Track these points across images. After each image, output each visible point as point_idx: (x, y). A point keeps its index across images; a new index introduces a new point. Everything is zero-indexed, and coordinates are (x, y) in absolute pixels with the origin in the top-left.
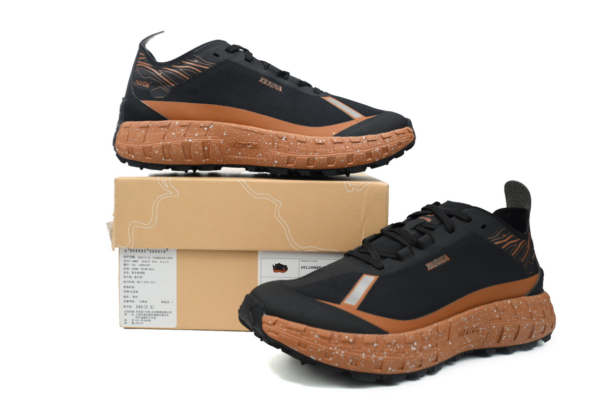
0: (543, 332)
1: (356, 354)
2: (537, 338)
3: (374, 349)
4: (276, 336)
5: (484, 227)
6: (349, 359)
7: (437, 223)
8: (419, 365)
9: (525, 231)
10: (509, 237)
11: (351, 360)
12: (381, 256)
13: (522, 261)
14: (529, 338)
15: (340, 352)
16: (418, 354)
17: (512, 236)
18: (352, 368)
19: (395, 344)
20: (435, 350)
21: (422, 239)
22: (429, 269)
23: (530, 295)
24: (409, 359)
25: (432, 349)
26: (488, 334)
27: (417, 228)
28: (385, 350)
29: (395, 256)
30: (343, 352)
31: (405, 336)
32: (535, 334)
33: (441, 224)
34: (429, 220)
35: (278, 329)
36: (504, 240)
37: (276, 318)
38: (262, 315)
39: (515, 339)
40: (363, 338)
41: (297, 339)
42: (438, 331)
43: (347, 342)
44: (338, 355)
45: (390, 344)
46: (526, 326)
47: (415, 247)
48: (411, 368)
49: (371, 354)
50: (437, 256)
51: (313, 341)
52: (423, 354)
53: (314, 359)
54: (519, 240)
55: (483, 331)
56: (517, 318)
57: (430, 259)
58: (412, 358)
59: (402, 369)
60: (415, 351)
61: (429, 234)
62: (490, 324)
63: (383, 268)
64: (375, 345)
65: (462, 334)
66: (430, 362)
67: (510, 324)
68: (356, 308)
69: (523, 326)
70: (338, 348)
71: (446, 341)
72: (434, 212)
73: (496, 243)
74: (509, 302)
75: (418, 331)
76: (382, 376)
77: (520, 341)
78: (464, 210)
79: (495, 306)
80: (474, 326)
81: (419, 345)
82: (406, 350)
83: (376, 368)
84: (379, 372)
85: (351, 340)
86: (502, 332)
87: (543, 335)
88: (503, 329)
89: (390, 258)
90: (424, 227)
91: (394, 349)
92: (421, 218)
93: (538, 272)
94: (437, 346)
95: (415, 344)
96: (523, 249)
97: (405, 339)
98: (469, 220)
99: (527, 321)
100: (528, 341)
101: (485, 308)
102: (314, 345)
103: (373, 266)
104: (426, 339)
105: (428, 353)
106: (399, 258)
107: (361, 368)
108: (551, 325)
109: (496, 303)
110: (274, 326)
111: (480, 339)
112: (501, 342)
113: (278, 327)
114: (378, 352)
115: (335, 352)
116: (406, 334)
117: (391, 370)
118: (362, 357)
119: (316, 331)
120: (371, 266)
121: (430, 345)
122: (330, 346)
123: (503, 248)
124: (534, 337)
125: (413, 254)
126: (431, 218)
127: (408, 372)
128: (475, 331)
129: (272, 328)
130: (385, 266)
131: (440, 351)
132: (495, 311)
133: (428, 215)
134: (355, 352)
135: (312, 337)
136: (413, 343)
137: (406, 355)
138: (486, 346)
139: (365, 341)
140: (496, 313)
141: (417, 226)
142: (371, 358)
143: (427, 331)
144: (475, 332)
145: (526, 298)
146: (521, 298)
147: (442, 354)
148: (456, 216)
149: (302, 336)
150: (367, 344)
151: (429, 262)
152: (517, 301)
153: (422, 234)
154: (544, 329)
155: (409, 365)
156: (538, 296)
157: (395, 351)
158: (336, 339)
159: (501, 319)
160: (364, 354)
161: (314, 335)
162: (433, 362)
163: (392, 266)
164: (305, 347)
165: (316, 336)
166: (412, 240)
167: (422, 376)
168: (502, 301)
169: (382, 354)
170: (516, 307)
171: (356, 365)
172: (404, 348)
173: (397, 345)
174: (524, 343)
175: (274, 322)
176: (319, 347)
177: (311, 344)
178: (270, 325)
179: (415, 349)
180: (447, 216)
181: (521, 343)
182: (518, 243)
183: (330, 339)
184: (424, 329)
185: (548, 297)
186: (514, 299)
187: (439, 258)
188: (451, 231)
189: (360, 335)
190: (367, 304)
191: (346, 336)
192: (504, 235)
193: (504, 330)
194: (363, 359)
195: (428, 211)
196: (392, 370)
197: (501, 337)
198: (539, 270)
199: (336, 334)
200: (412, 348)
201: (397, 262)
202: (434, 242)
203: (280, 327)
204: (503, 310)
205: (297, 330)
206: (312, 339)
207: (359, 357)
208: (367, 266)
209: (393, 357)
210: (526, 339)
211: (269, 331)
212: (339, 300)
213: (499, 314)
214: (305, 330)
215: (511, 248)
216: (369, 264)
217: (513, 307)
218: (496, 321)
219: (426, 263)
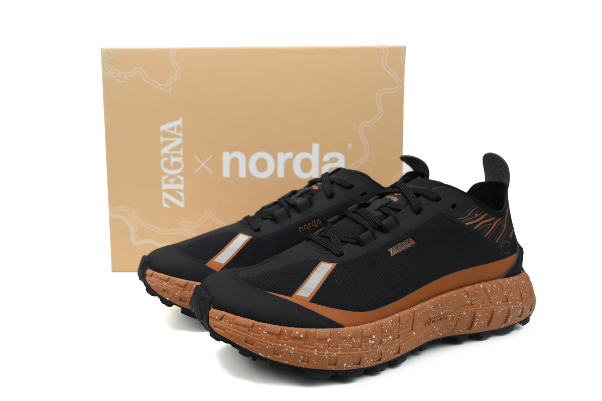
0: (520, 316)
1: (307, 350)
2: (513, 322)
3: (327, 345)
4: (223, 332)
5: (454, 206)
6: (300, 356)
7: (404, 203)
8: (378, 359)
9: (502, 208)
10: (483, 216)
11: (302, 357)
12: (342, 241)
13: (497, 241)
14: (505, 322)
15: (290, 349)
16: (377, 348)
17: (486, 214)
18: (304, 365)
19: (351, 338)
20: (397, 342)
21: (386, 222)
22: (392, 255)
23: (505, 277)
24: (366, 353)
25: (393, 342)
26: (458, 321)
27: (382, 209)
28: (339, 345)
29: (355, 241)
30: (293, 349)
31: (362, 329)
32: (511, 318)
33: (407, 205)
34: (395, 200)
35: (225, 324)
36: (477, 220)
37: (223, 313)
38: (210, 309)
39: (488, 324)
40: (316, 333)
41: (244, 336)
42: (400, 322)
43: (297, 338)
44: (287, 352)
45: (345, 338)
46: (500, 311)
47: (378, 230)
48: (369, 363)
49: (324, 351)
50: (401, 240)
51: (261, 338)
52: (383, 347)
53: (263, 356)
54: (494, 218)
55: (453, 318)
56: (491, 302)
57: (393, 244)
58: (369, 353)
59: (359, 364)
60: (373, 345)
61: (393, 216)
62: (460, 311)
63: (342, 254)
64: (328, 340)
65: (429, 322)
66: (391, 355)
67: (482, 309)
68: (309, 300)
69: (497, 311)
70: (287, 345)
71: (409, 332)
72: (401, 190)
73: (467, 224)
74: (482, 286)
75: (377, 323)
76: (336, 372)
77: (494, 326)
78: (433, 189)
79: (465, 291)
80: (442, 314)
81: (378, 338)
82: (363, 344)
83: (329, 365)
84: (333, 368)
85: (302, 336)
86: (474, 318)
87: (520, 318)
88: (475, 315)
89: (351, 243)
90: (390, 208)
91: (349, 343)
92: (387, 197)
93: (516, 251)
94: (399, 337)
95: (374, 337)
96: (499, 228)
97: (362, 333)
98: (438, 199)
99: (502, 305)
100: (504, 326)
101: (453, 293)
102: (261, 342)
103: (332, 252)
104: (386, 331)
105: (388, 345)
106: (359, 243)
107: (313, 365)
108: (530, 307)
109: (467, 288)
110: (220, 321)
111: (449, 326)
112: (473, 328)
113: (225, 323)
114: (332, 347)
115: (285, 348)
116: (363, 326)
117: (345, 366)
118: (313, 353)
119: (265, 327)
120: (329, 252)
121: (390, 337)
122: (279, 343)
123: (475, 228)
124: (509, 321)
125: (376, 238)
126: (398, 197)
127: (366, 366)
128: (443, 318)
129: (219, 323)
130: (345, 252)
131: (402, 343)
132: (466, 296)
133: (396, 194)
134: (307, 348)
135: (261, 333)
136: (371, 336)
137: (362, 350)
138: (456, 333)
139: (317, 336)
140: (466, 299)
141: (382, 206)
142: (324, 354)
143: (388, 322)
144: (443, 320)
145: (501, 281)
146: (496, 280)
147: (405, 345)
148: (423, 195)
149: (250, 332)
150: (320, 340)
151: (391, 247)
152: (491, 284)
153: (387, 215)
154: (522, 312)
155: (367, 360)
156: (515, 278)
157: (350, 346)
158: (286, 335)
159: (472, 305)
160: (316, 351)
161: (263, 331)
162: (395, 354)
163: (352, 252)
164: (253, 345)
165: (264, 332)
166: (375, 223)
167: (383, 369)
168: (474, 285)
169: (337, 349)
170: (489, 291)
171: (307, 362)
172: (361, 342)
173: (353, 339)
174: (498, 328)
175: (220, 317)
176: (267, 344)
177: (259, 341)
178: (216, 320)
179: (373, 342)
180: (414, 196)
181: (495, 328)
182: (493, 222)
183: (280, 335)
184: (384, 321)
185: (527, 278)
186: (487, 283)
187: (403, 242)
188: (418, 211)
189: (312, 330)
190: (322, 296)
191: (297, 331)
192: (476, 215)
193: (476, 317)
194: (315, 356)
195: (396, 190)
196: (347, 365)
197: (472, 323)
198: (518, 250)
199: (286, 329)
200: (370, 342)
201: (357, 248)
202: (399, 225)
203: (227, 322)
204: (475, 295)
205: (244, 326)
206: (260, 335)
207: (310, 353)
208: (325, 252)
209: (348, 353)
210: (502, 323)
211: (215, 327)
212: (291, 292)
213: (470, 300)
214: (252, 326)
215: (485, 227)
216: (328, 250)
217: (486, 291)
218: (467, 307)
219: (389, 248)
